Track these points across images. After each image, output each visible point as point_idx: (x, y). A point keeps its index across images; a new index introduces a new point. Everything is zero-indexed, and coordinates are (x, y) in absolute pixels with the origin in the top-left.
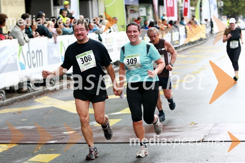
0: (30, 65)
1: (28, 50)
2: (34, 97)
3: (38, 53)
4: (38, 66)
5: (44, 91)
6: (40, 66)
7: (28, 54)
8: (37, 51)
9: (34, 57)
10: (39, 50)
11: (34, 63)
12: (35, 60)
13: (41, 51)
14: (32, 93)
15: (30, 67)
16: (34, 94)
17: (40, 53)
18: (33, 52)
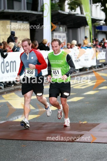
0: (3, 71)
1: (3, 61)
2: (5, 93)
3: (12, 63)
4: (11, 72)
5: (14, 89)
6: (13, 71)
7: (3, 64)
8: (11, 62)
9: (8, 66)
10: (13, 61)
11: (8, 70)
12: (8, 68)
13: (15, 61)
14: (4, 90)
15: (3, 73)
16: (5, 91)
17: (14, 63)
18: (7, 62)
